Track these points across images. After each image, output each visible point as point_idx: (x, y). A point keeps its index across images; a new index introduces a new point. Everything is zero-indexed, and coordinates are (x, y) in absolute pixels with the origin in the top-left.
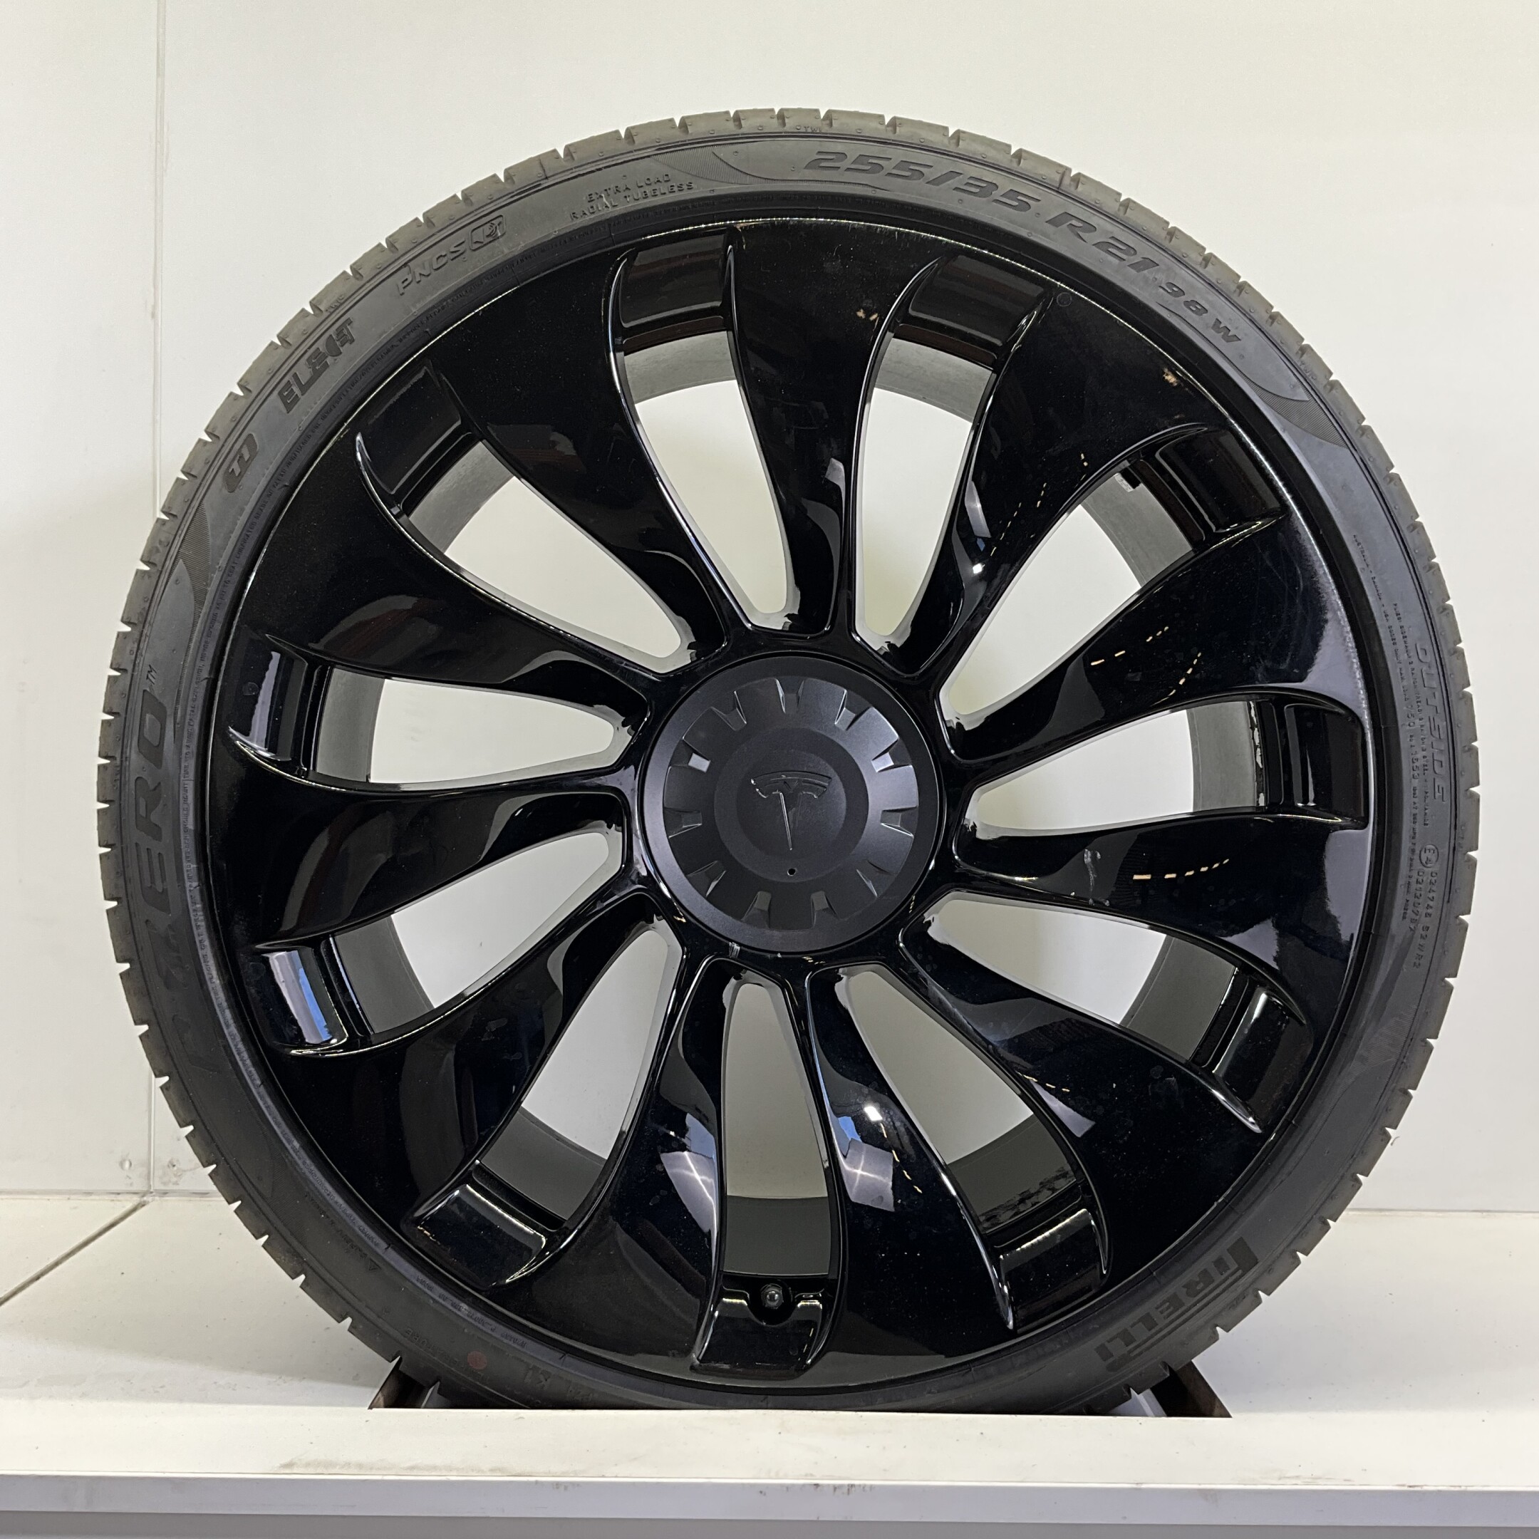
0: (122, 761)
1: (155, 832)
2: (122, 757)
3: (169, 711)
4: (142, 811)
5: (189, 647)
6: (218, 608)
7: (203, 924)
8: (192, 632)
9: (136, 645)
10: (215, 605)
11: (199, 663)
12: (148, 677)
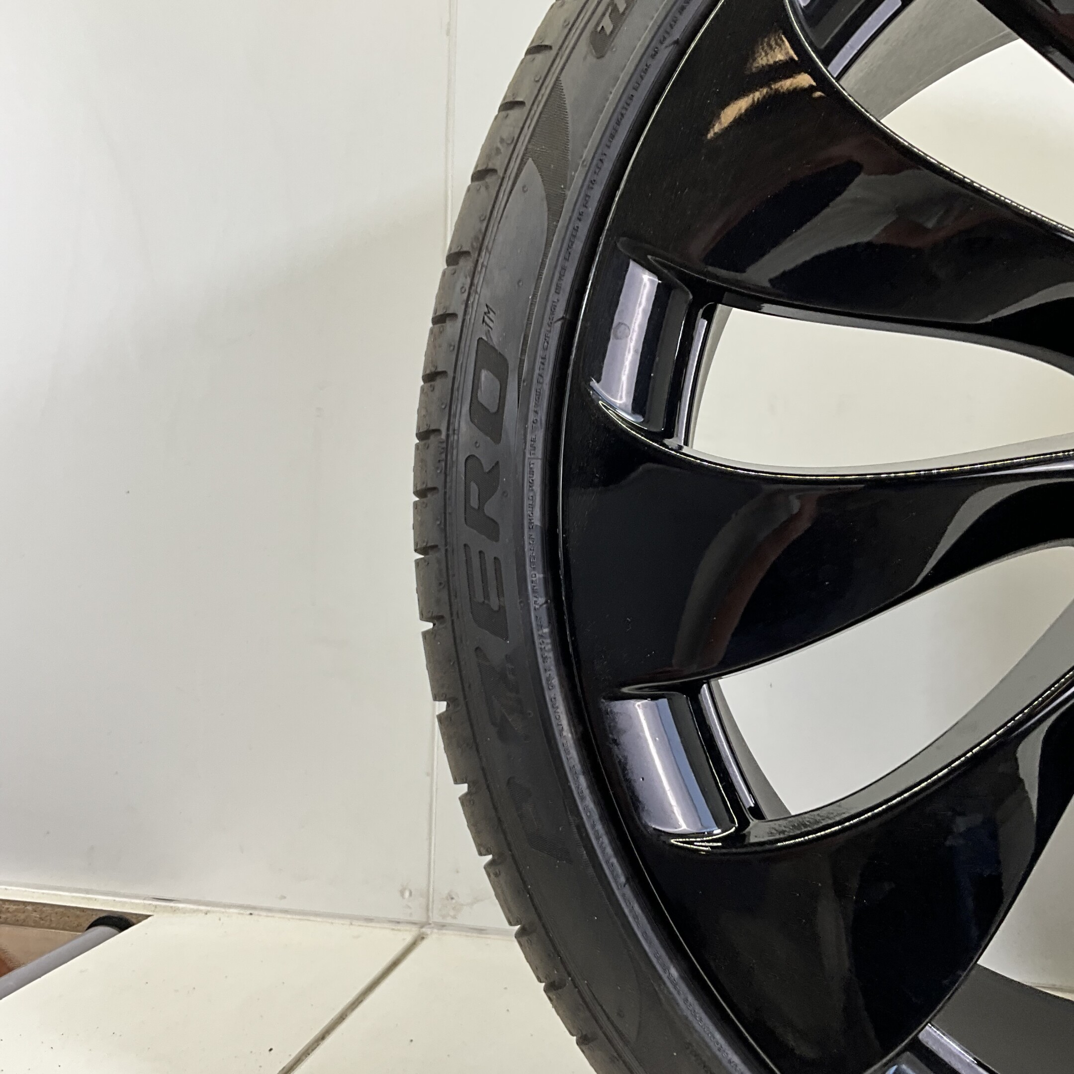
0: (448, 436)
1: (491, 529)
2: (448, 429)
3: (513, 364)
4: (474, 503)
5: (540, 274)
6: (580, 220)
7: (551, 655)
8: (545, 255)
9: (469, 280)
10: (576, 215)
11: (553, 297)
12: (484, 321)
